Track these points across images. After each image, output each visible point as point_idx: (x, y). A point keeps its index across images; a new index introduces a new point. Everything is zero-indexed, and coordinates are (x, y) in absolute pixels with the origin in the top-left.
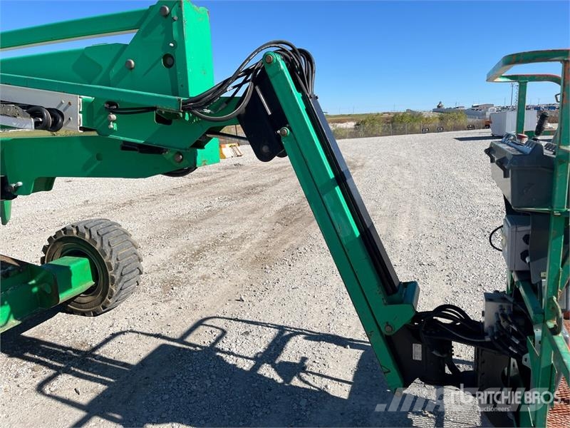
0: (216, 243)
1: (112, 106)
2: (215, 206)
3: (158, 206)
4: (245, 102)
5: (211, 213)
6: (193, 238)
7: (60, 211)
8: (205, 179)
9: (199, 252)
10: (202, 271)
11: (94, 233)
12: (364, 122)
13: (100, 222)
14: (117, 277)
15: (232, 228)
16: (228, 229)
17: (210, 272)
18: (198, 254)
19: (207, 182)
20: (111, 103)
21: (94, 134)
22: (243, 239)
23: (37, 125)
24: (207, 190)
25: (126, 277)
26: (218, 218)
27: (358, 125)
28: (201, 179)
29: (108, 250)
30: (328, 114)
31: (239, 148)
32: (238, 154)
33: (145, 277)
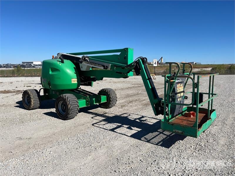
0: (137, 100)
1: (115, 66)
2: (140, 93)
3: (123, 91)
4: (135, 66)
5: (138, 94)
6: (131, 99)
7: (97, 91)
8: (139, 85)
9: (131, 101)
10: (131, 105)
11: (108, 90)
12: (216, 68)
13: (109, 89)
14: (112, 100)
15: (142, 98)
16: (141, 98)
17: (133, 105)
18: (131, 102)
19: (140, 86)
20: (115, 65)
21: (112, 70)
22: (144, 100)
23: (104, 68)
24: (139, 88)
25: (114, 101)
26: (139, 96)
27: (213, 69)
28: (138, 86)
29: (111, 94)
30: (201, 64)
31: (155, 76)
32: (155, 78)
33: (117, 102)
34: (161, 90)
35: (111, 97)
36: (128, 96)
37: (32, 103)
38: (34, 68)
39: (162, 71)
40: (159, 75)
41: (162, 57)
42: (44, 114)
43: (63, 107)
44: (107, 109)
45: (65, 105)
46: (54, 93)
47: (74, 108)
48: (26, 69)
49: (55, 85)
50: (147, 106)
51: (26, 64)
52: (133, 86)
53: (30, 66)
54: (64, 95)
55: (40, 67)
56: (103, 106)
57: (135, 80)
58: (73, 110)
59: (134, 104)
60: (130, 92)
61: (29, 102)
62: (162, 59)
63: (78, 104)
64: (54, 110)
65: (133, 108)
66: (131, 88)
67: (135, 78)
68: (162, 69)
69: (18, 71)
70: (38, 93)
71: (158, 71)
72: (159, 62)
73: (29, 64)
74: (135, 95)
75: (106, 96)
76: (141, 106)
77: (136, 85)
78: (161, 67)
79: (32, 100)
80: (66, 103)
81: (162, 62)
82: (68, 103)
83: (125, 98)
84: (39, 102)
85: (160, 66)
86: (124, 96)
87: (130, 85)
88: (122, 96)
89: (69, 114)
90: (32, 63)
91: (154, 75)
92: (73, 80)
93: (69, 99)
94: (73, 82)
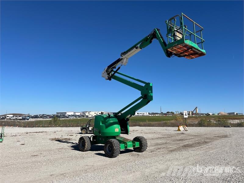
0: (164, 148)
2: (168, 142)
6: (159, 147)
8: (169, 136)
10: (159, 151)
11: (141, 138)
14: (143, 146)
16: (168, 146)
22: (170, 148)
24: (168, 139)
25: (145, 146)
26: (167, 144)
29: (142, 141)
31: (186, 128)
32: (186, 130)
33: (148, 148)
34: (189, 140)
35: (143, 143)
36: (157, 144)
37: (86, 146)
38: (68, 119)
39: (197, 122)
40: (193, 127)
41: (196, 108)
42: (95, 154)
43: (110, 148)
44: (140, 153)
45: (111, 147)
46: (100, 139)
47: (117, 149)
48: (61, 119)
49: (103, 133)
50: (172, 152)
51: (60, 115)
52: (163, 136)
53: (64, 117)
54: (111, 139)
55: (73, 117)
56: (137, 150)
57: (166, 131)
58: (117, 151)
59: (162, 150)
60: (160, 141)
61: (84, 145)
62: (197, 109)
63: (120, 147)
64: (103, 152)
65: (161, 153)
66: (161, 138)
67: (166, 130)
68: (197, 120)
69: (55, 121)
70: (90, 139)
71: (192, 122)
72: (194, 112)
73: (63, 115)
74: (163, 144)
75: (139, 142)
76: (167, 152)
77: (166, 136)
78: (196, 118)
79: (86, 144)
80: (112, 145)
81: (197, 112)
82: (114, 145)
83: (154, 146)
84: (90, 146)
85: (194, 117)
86: (154, 144)
87: (160, 136)
88: (152, 144)
89: (114, 153)
90: (66, 113)
91: (186, 126)
92: (116, 129)
93: (114, 142)
94: (116, 131)
